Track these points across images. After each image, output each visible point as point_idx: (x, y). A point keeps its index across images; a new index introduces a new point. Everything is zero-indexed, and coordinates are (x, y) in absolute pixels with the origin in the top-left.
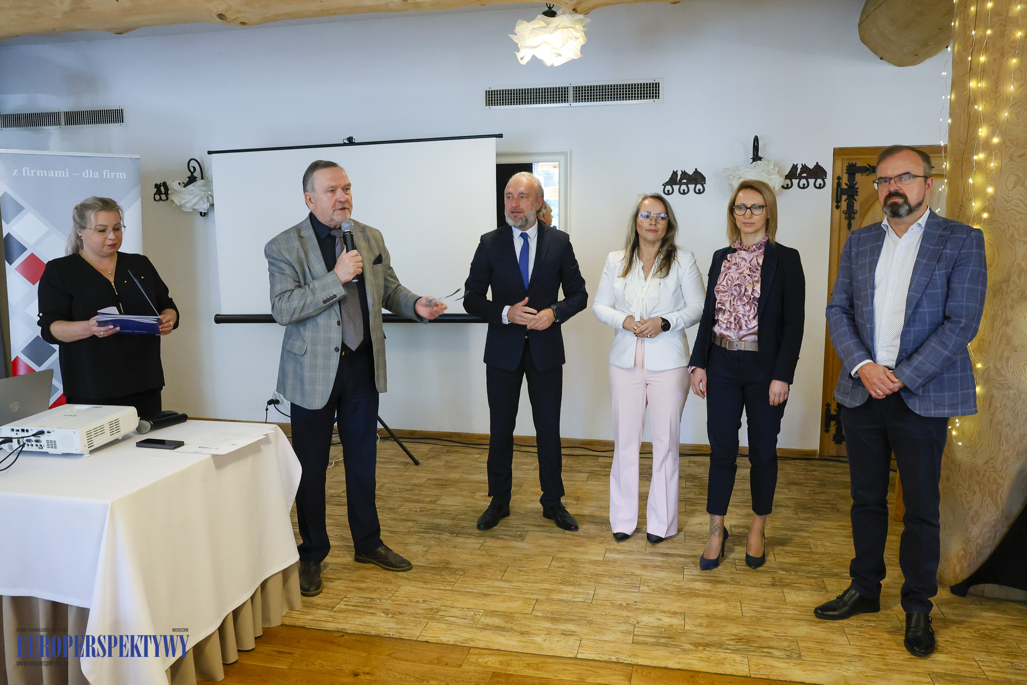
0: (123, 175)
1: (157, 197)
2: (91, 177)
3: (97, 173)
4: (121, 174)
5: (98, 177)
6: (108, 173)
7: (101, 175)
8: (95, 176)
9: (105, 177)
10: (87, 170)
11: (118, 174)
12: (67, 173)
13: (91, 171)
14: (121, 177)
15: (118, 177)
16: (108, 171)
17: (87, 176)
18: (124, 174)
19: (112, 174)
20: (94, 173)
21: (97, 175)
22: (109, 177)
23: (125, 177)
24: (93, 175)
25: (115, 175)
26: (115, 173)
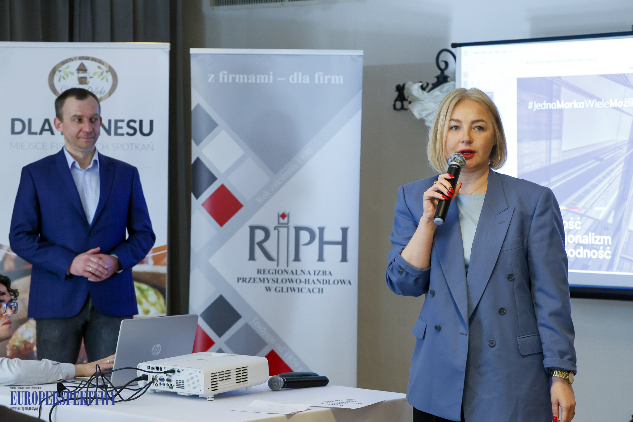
0: (339, 79)
1: (399, 104)
2: (300, 82)
3: (308, 77)
4: (337, 77)
5: (308, 82)
6: (322, 77)
7: (312, 79)
8: (304, 82)
11: (333, 77)
12: (271, 77)
13: (300, 74)
14: (338, 82)
15: (333, 82)
16: (322, 73)
17: (295, 81)
18: (341, 77)
19: (326, 77)
20: (304, 77)
21: (307, 80)
22: (321, 82)
23: (342, 82)
24: (302, 79)
25: (330, 80)
26: (329, 77)
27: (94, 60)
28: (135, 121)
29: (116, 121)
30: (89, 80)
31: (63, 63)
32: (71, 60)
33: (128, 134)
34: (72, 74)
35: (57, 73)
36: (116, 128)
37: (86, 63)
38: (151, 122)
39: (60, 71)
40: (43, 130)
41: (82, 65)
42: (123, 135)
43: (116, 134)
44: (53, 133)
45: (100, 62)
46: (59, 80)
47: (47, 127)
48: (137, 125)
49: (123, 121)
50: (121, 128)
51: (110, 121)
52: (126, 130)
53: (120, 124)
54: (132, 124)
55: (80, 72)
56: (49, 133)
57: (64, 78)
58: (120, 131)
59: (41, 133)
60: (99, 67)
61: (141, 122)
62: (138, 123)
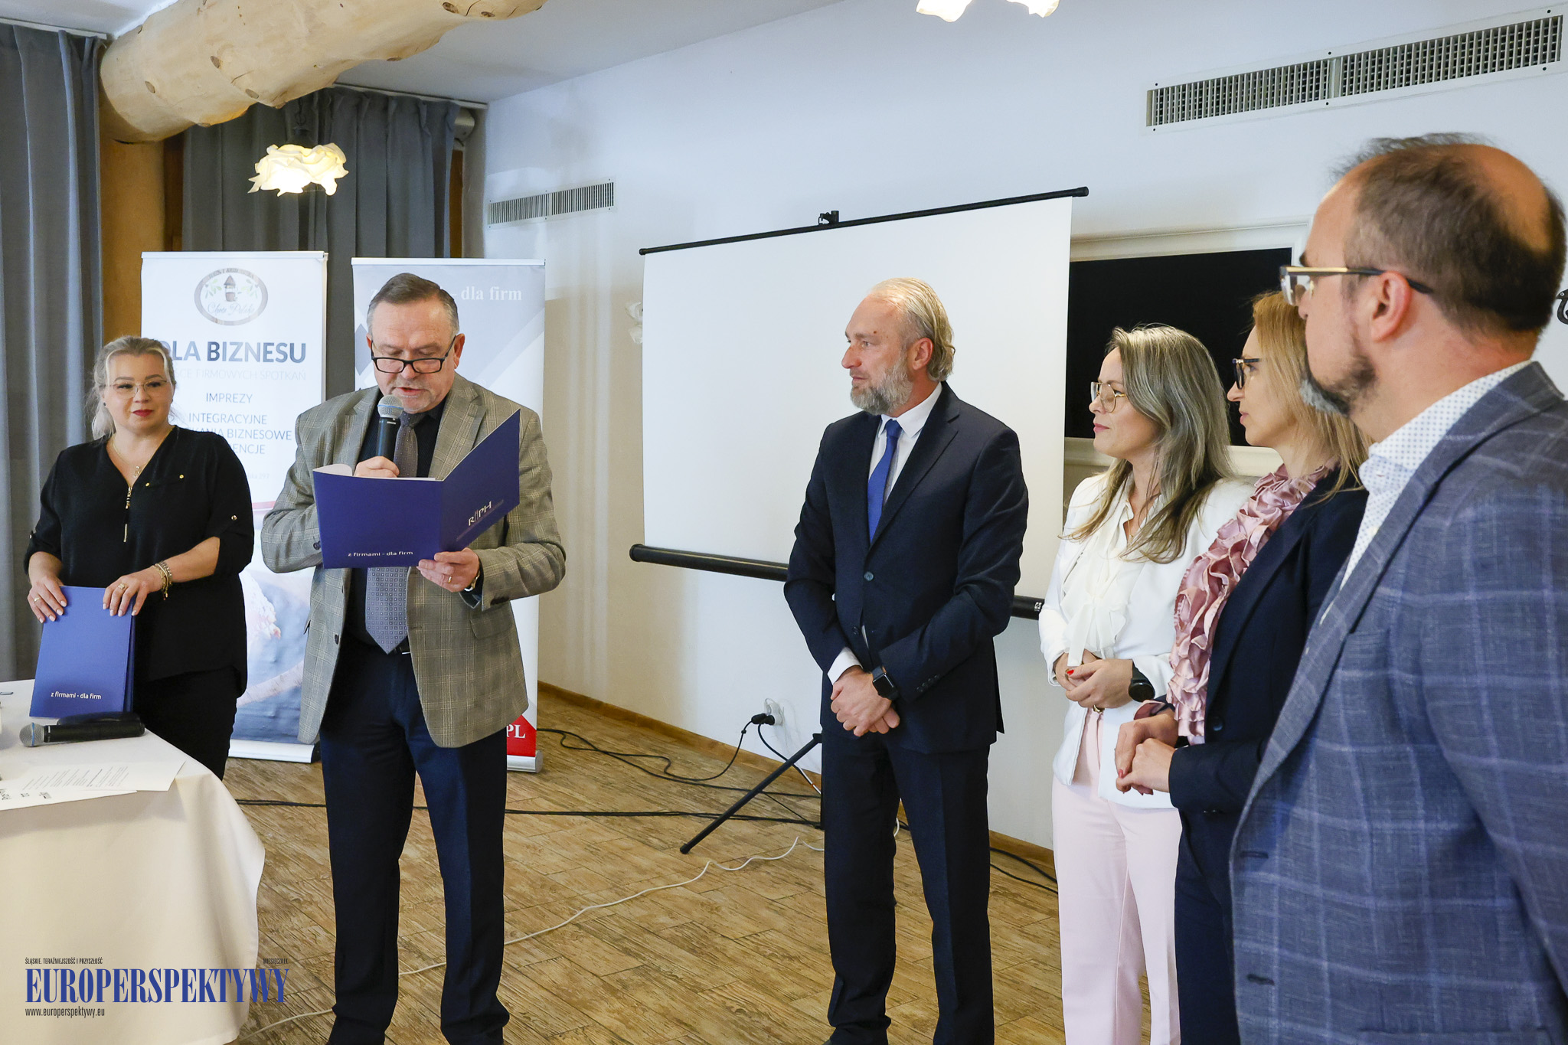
0: (518, 294)
2: (473, 298)
3: (482, 292)
4: (515, 293)
5: (482, 298)
6: (497, 293)
7: (487, 295)
8: (477, 298)
9: (492, 298)
10: (468, 288)
11: (511, 292)
13: (473, 288)
14: (515, 298)
15: (510, 298)
16: (498, 288)
17: (468, 298)
18: (520, 292)
19: (503, 292)
20: (478, 293)
21: (481, 296)
22: (497, 298)
23: (520, 298)
24: (475, 296)
25: (507, 295)
26: (506, 292)
27: (243, 272)
28: (285, 345)
29: (266, 345)
30: (237, 295)
31: (211, 276)
32: (219, 272)
33: (277, 360)
34: (220, 288)
35: (204, 287)
36: (266, 352)
37: (234, 275)
38: (304, 346)
39: (207, 286)
40: (188, 354)
41: (230, 278)
42: (272, 361)
43: (266, 360)
44: (198, 358)
45: (249, 274)
46: (206, 296)
47: (192, 351)
48: (287, 350)
49: (272, 344)
50: (271, 352)
51: (259, 344)
52: (275, 355)
53: (269, 348)
54: (282, 348)
55: (228, 287)
56: (195, 357)
57: (212, 294)
58: (269, 356)
59: (186, 359)
60: (248, 281)
61: (292, 345)
62: (289, 346)
